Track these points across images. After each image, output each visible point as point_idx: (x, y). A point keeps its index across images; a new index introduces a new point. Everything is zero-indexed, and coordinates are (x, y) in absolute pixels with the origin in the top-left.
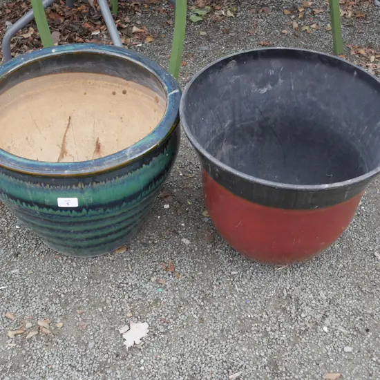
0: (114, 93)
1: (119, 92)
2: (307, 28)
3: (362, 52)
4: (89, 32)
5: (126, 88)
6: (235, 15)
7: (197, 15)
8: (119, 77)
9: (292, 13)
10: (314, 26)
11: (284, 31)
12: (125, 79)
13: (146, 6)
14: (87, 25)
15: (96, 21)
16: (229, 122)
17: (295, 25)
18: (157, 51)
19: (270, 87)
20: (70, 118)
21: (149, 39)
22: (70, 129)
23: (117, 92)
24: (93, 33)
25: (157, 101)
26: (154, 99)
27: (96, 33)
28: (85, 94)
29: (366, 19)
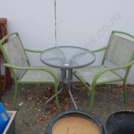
0: (80, 122)
1: (82, 121)
2: (116, 97)
3: (131, 103)
4: (64, 99)
5: (83, 121)
6: (98, 94)
7: (89, 94)
8: (82, 118)
9: (111, 93)
10: (118, 96)
11: (111, 98)
12: (83, 118)
13: (76, 92)
14: (63, 97)
15: (65, 96)
16: (112, 130)
17: (113, 96)
18: (81, 104)
19: (122, 120)
20: (68, 128)
21: (79, 101)
22: (68, 131)
23: (81, 121)
24: (65, 100)
25: (93, 125)
26: (92, 124)
27: (66, 99)
28: (73, 122)
29: (129, 94)
